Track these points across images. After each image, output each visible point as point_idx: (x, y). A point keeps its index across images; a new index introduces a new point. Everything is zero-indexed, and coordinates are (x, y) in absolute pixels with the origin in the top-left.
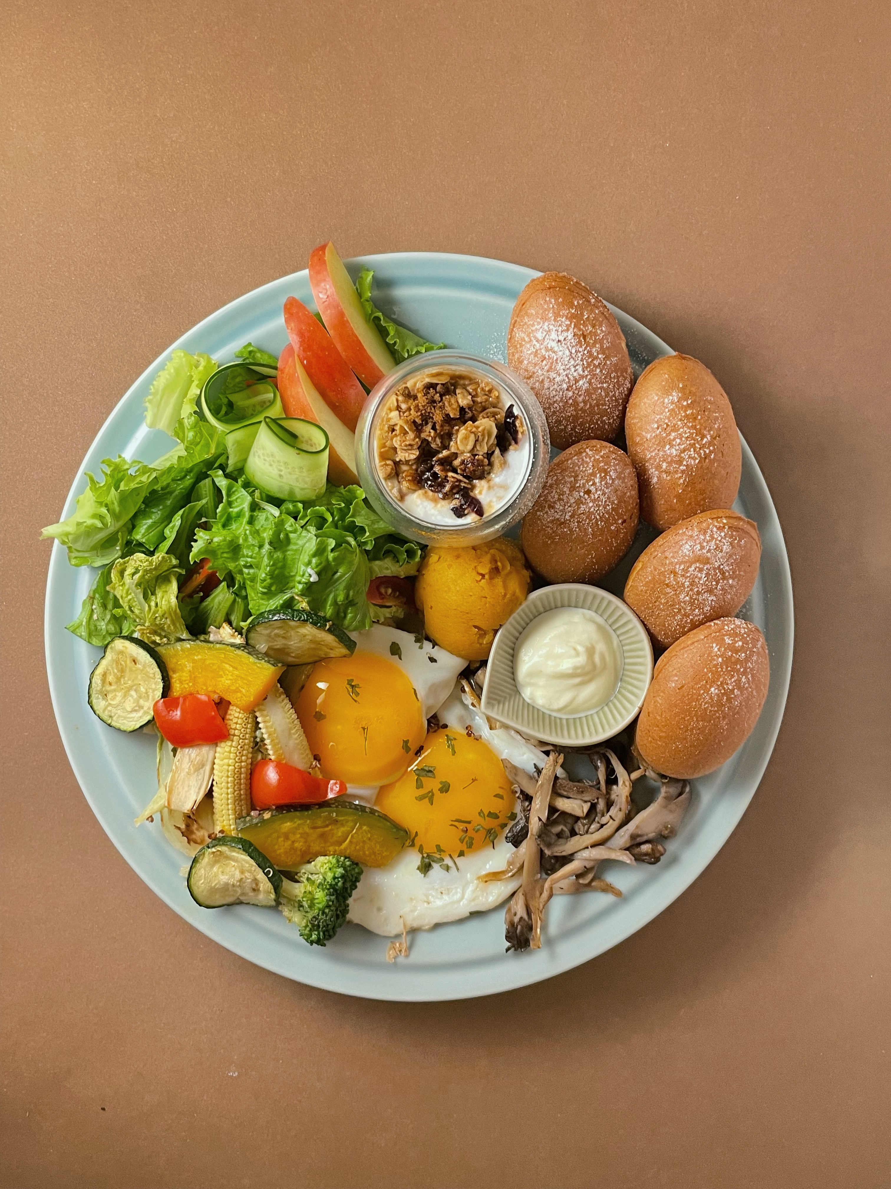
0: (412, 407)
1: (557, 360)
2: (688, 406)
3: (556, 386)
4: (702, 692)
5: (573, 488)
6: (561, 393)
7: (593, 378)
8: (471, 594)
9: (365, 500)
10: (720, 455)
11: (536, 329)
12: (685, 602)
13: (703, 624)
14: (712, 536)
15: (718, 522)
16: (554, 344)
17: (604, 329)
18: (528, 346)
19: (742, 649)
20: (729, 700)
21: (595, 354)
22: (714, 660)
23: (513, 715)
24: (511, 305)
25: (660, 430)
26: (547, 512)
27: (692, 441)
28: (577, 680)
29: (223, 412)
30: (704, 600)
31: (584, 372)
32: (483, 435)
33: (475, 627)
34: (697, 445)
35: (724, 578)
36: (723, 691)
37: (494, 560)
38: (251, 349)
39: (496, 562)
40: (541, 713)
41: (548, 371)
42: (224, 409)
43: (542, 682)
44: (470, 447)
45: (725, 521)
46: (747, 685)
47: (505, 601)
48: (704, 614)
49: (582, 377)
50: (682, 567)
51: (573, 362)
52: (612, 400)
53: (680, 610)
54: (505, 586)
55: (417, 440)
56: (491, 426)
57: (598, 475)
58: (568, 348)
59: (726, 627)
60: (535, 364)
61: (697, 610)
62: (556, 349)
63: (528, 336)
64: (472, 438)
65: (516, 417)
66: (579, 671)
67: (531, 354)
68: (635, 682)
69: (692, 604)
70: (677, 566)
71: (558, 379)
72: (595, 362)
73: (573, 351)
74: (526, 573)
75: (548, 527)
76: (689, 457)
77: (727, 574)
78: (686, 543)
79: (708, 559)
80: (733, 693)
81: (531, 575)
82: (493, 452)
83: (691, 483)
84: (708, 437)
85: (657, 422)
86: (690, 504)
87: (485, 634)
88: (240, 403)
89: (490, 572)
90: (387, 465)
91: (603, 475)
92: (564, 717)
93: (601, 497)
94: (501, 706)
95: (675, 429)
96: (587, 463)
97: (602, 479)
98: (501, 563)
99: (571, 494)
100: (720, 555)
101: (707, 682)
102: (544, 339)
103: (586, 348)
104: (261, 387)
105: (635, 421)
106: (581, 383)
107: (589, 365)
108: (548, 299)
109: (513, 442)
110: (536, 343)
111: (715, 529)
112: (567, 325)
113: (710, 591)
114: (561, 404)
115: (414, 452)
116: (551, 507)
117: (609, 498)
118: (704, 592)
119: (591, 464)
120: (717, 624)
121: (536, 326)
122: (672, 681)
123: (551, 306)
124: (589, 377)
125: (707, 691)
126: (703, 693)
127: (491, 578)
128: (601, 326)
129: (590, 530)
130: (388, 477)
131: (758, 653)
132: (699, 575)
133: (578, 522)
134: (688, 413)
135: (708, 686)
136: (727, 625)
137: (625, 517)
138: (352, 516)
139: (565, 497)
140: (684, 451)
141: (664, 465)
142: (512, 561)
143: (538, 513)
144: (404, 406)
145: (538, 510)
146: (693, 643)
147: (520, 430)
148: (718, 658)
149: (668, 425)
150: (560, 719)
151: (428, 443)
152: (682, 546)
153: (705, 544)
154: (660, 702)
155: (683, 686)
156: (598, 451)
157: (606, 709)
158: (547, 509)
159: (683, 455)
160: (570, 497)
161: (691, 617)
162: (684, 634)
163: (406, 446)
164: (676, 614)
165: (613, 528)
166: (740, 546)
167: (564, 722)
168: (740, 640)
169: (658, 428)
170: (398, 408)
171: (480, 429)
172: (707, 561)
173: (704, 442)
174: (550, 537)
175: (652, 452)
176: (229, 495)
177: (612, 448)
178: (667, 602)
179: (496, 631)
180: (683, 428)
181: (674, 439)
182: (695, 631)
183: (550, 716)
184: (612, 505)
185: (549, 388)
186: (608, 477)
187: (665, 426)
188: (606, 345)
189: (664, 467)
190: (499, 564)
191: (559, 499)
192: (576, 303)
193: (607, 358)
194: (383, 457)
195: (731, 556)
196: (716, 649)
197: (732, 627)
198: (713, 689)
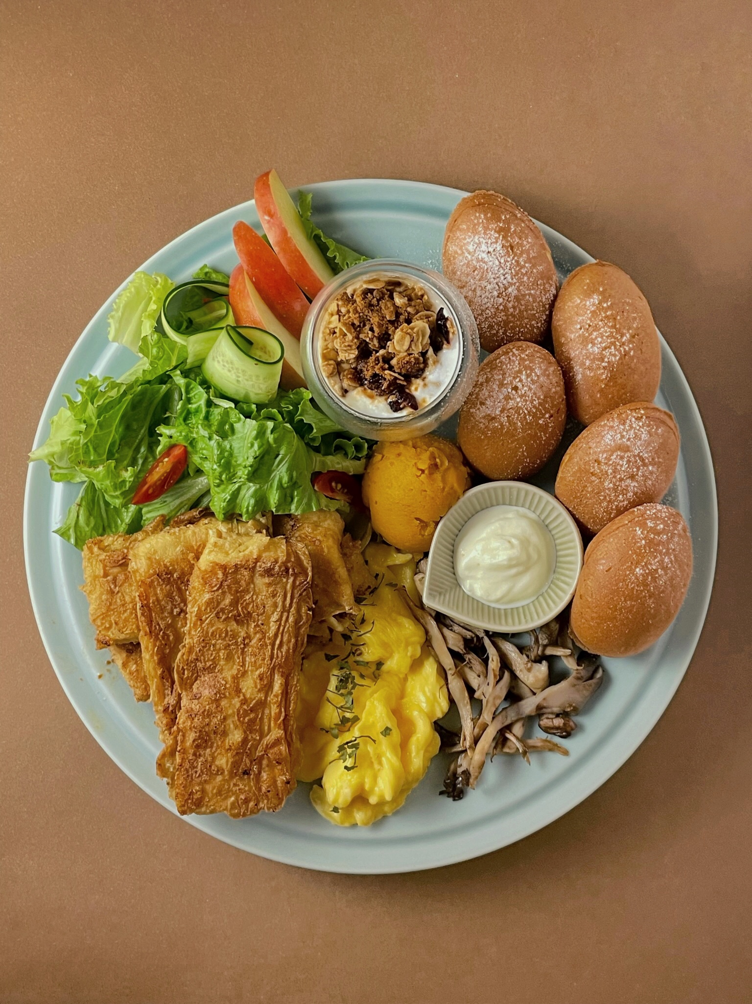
0: (351, 310)
1: (487, 269)
2: (609, 308)
3: (487, 294)
4: (628, 572)
5: (501, 385)
6: (492, 300)
7: (521, 285)
8: (412, 488)
9: (312, 400)
10: (639, 352)
11: (468, 242)
12: (609, 489)
13: (628, 510)
14: (631, 426)
15: (636, 413)
16: (484, 255)
17: (530, 240)
18: (461, 258)
19: (663, 531)
20: (654, 579)
21: (522, 263)
22: (638, 542)
23: (453, 605)
24: (444, 224)
25: (583, 330)
26: (479, 409)
27: (613, 340)
28: (514, 571)
29: (184, 327)
30: (626, 486)
31: (512, 279)
32: (418, 335)
33: (417, 519)
34: (617, 343)
35: (644, 465)
36: (647, 571)
37: (433, 457)
38: (207, 270)
39: (435, 458)
40: (480, 605)
41: (480, 280)
42: (185, 325)
43: (479, 574)
44: (406, 347)
45: (642, 412)
46: (670, 565)
47: (444, 494)
48: (628, 500)
49: (511, 284)
50: (605, 455)
51: (502, 271)
52: (540, 305)
53: (605, 497)
54: (444, 480)
55: (356, 340)
56: (425, 327)
57: (524, 372)
58: (497, 258)
59: (648, 512)
60: (468, 275)
61: (621, 496)
62: (486, 259)
63: (461, 249)
64: (407, 340)
65: (447, 319)
66: (514, 562)
67: (464, 265)
68: (567, 572)
69: (615, 489)
70: (601, 455)
71: (489, 287)
72: (522, 270)
73: (502, 261)
74: (465, 470)
75: (481, 423)
76: (610, 355)
77: (647, 461)
78: (608, 433)
79: (628, 447)
80: (657, 573)
81: (469, 471)
82: (427, 351)
83: (613, 378)
84: (628, 335)
85: (580, 323)
86: (613, 397)
87: (427, 526)
88: (197, 320)
89: (429, 467)
90: (330, 365)
91: (528, 372)
92: (502, 607)
93: (528, 393)
94: (442, 597)
95: (596, 328)
96: (514, 361)
97: (528, 376)
98: (440, 460)
99: (499, 391)
100: (639, 443)
101: (632, 563)
102: (475, 251)
103: (513, 258)
104: (216, 304)
105: (561, 323)
106: (510, 290)
107: (517, 274)
108: (478, 215)
109: (445, 342)
110: (468, 255)
111: (633, 419)
112: (496, 237)
113: (632, 477)
114: (492, 310)
115: (353, 352)
116: (482, 404)
117: (535, 393)
118: (627, 478)
119: (517, 362)
120: (640, 510)
121: (468, 240)
122: (600, 564)
123: (481, 221)
124: (517, 284)
125: (632, 571)
126: (629, 574)
127: (431, 474)
128: (526, 238)
129: (519, 424)
130: (331, 375)
131: (679, 535)
132: (621, 462)
133: (508, 416)
134: (608, 313)
135: (633, 567)
136: (649, 510)
137: (552, 412)
138: (300, 415)
139: (495, 395)
140: (605, 348)
141: (588, 363)
142: (450, 458)
143: (471, 410)
144: (343, 310)
145: (471, 407)
146: (618, 528)
147: (451, 330)
148: (641, 540)
149: (590, 326)
150: (499, 609)
151: (367, 343)
152: (603, 436)
153: (625, 433)
154: (590, 584)
155: (610, 569)
156: (523, 351)
157: (541, 598)
158: (479, 406)
159: (604, 352)
160: (500, 394)
161: (616, 503)
162: (611, 520)
163: (345, 346)
164: (602, 501)
165: (541, 422)
166: (656, 433)
167: (503, 612)
168: (661, 524)
169: (581, 329)
170: (339, 312)
171: (415, 330)
172: (627, 449)
173: (623, 340)
174: (483, 433)
175: (576, 350)
176: (187, 392)
177: (537, 347)
178: (594, 490)
179: (437, 524)
180: (604, 327)
181: (596, 338)
182: (619, 517)
183: (489, 606)
184: (538, 399)
185: (481, 296)
186: (533, 374)
187: (587, 326)
188: (532, 254)
189: (587, 364)
190: (438, 460)
191: (490, 396)
192: (503, 217)
193: (534, 266)
194: (325, 357)
195: (649, 444)
196: (639, 532)
197: (654, 511)
198: (638, 570)
